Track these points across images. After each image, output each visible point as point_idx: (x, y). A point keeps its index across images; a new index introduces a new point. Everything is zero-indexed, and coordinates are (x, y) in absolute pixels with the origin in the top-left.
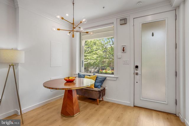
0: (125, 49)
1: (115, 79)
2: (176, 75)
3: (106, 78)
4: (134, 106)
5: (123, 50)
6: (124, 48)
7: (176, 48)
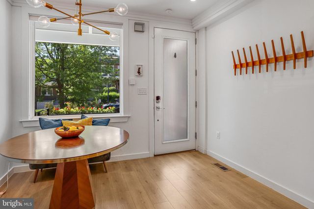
0: (141, 71)
1: (126, 120)
2: (196, 106)
3: (109, 119)
4: (155, 156)
5: (139, 72)
6: (139, 68)
7: (196, 75)
